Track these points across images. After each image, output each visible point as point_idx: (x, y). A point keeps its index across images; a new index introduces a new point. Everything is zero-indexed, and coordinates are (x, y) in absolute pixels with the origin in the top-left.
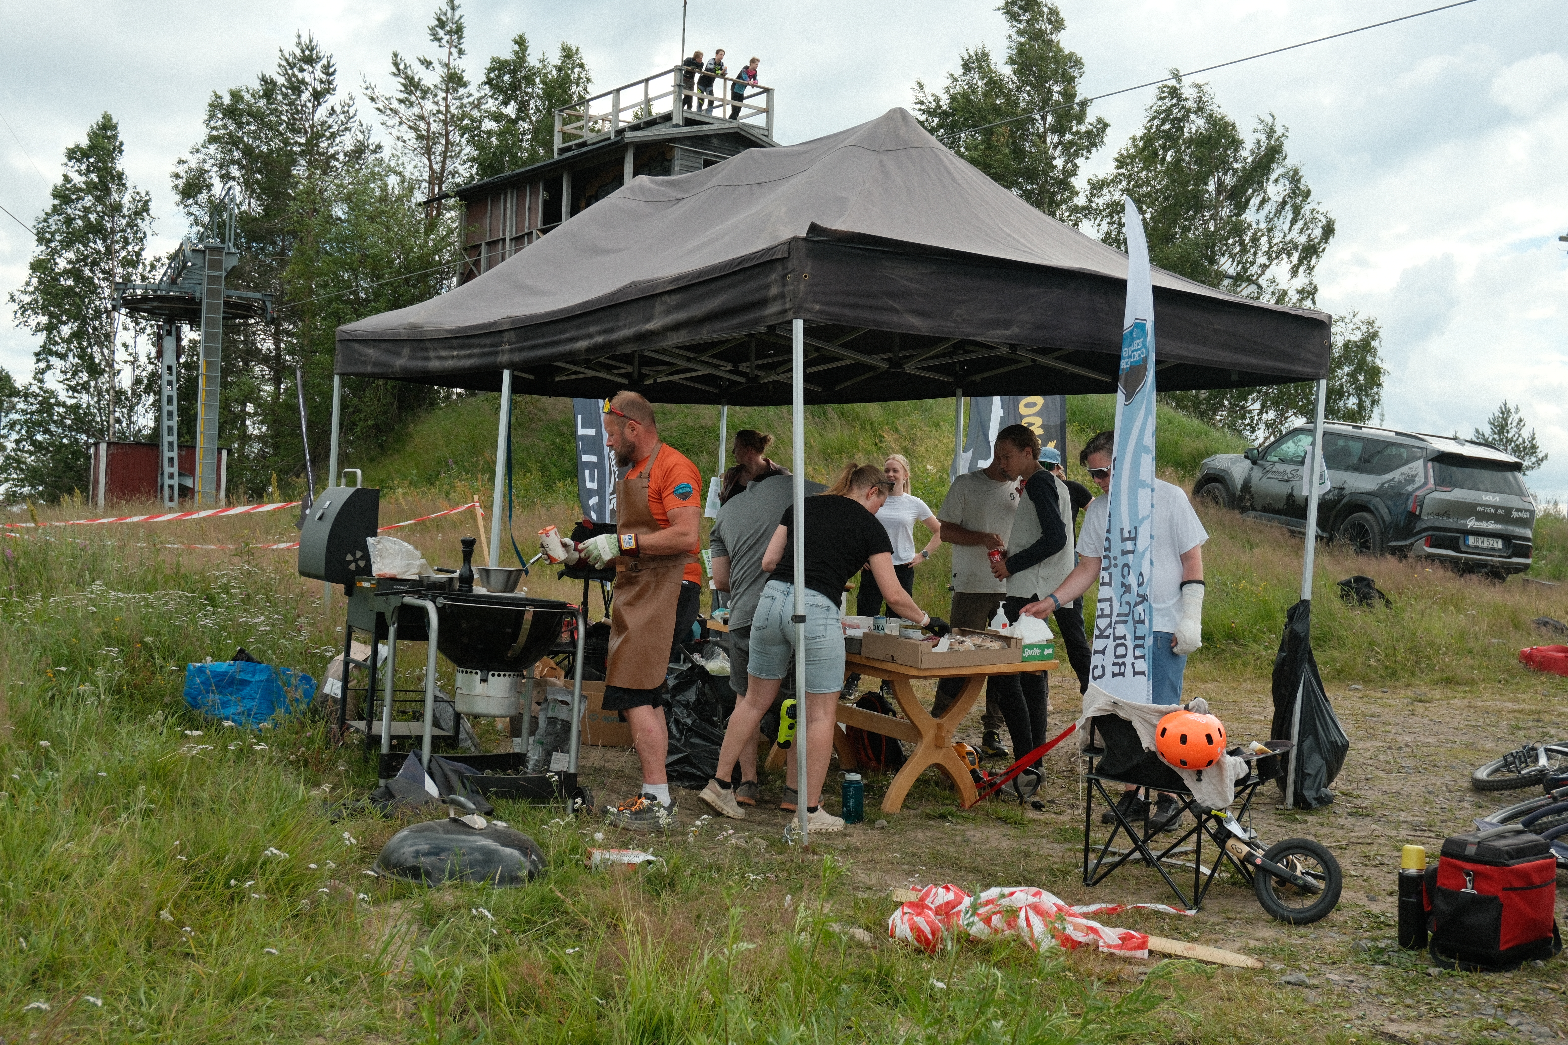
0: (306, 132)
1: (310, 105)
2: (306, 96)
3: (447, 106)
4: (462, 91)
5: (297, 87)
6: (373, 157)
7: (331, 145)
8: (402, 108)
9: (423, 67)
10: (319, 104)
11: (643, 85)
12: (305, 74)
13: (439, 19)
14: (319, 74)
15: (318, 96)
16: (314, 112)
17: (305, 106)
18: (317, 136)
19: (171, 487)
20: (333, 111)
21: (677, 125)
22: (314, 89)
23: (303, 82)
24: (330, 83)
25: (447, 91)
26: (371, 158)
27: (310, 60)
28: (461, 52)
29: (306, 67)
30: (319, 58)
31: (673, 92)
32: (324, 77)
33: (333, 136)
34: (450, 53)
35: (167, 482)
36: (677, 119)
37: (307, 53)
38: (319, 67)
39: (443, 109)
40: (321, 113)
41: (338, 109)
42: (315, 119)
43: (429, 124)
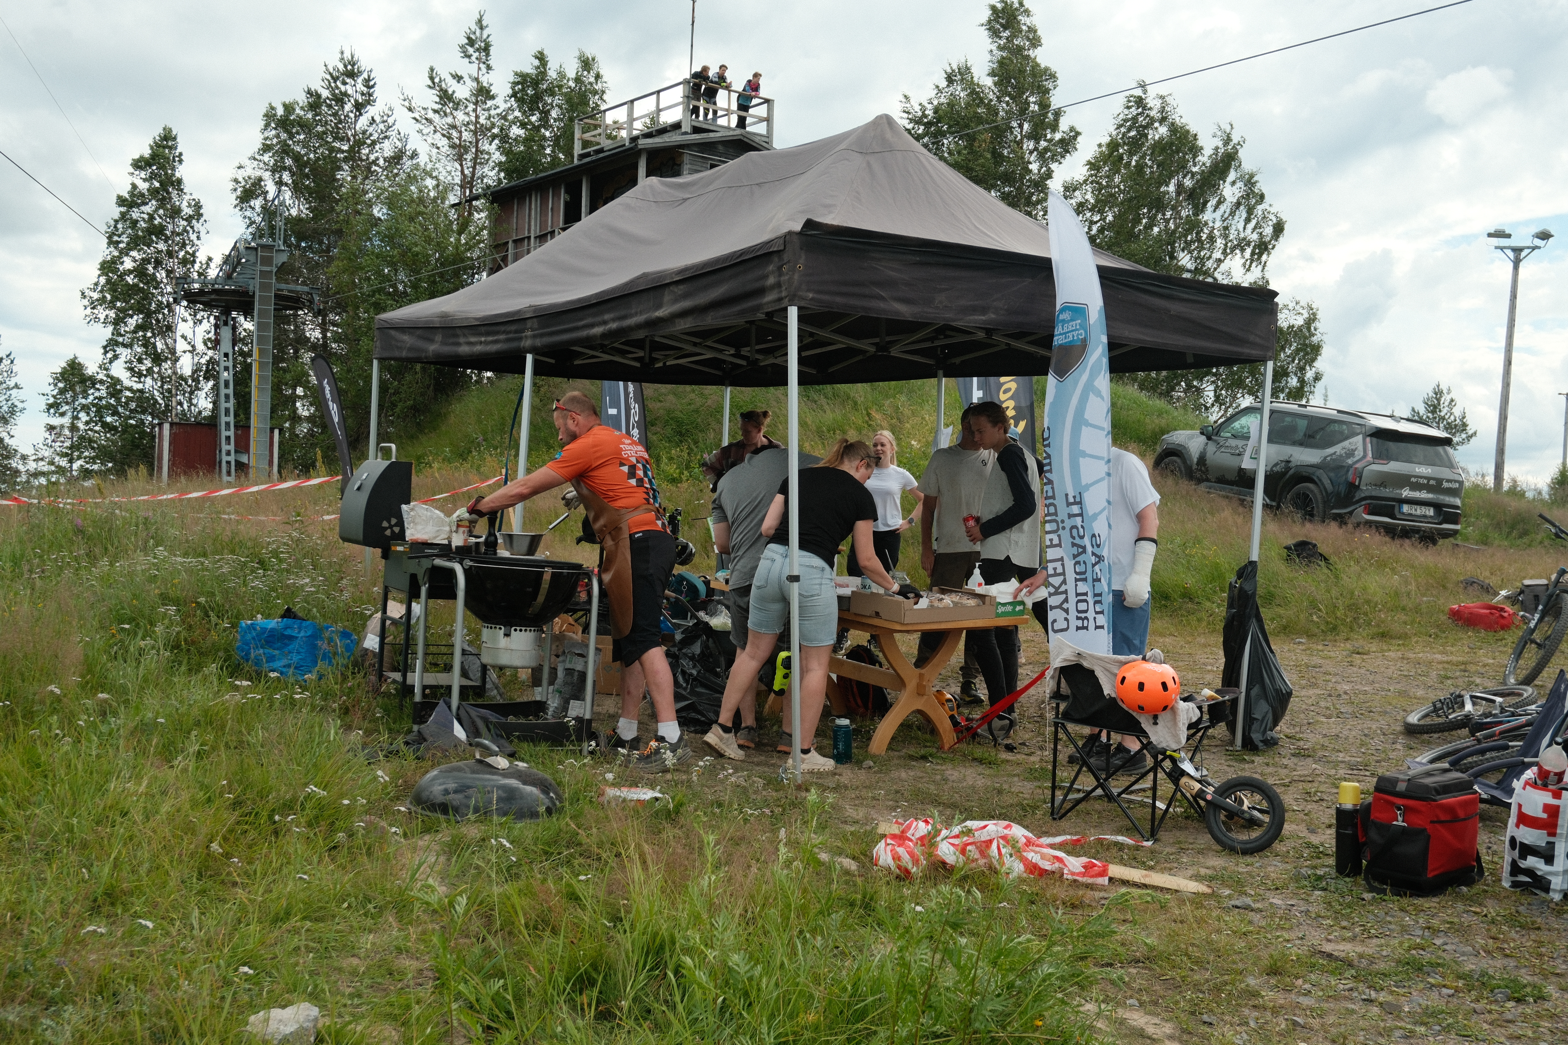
0: (349, 140)
1: (352, 115)
2: (348, 107)
3: (477, 117)
4: (490, 103)
5: (340, 99)
6: (409, 163)
7: (371, 152)
8: (436, 118)
9: (455, 81)
10: (361, 114)
11: (655, 96)
12: (348, 87)
13: (469, 38)
14: (360, 87)
15: (359, 107)
16: (356, 121)
17: (348, 116)
18: (360, 143)
19: (228, 463)
20: (373, 121)
21: (686, 133)
22: (356, 101)
23: (345, 94)
24: (370, 95)
25: (476, 103)
26: (407, 164)
27: (352, 75)
28: (489, 68)
29: (348, 80)
30: (360, 73)
31: (683, 103)
32: (365, 90)
33: (374, 143)
34: (479, 69)
35: (225, 458)
36: (686, 127)
37: (349, 67)
38: (360, 80)
39: (473, 119)
40: (363, 122)
41: (378, 119)
42: (357, 128)
43: (461, 132)
